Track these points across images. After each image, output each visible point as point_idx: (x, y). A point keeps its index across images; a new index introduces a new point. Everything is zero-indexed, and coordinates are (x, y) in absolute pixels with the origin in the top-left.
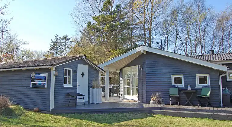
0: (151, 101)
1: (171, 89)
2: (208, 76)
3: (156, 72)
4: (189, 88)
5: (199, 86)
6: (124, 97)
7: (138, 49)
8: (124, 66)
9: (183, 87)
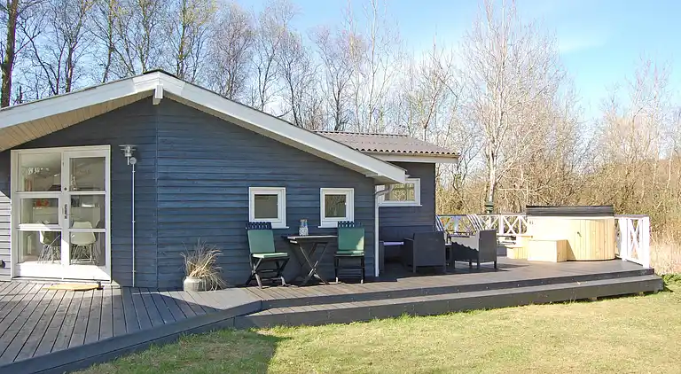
0: (188, 281)
1: (252, 235)
2: (349, 194)
3: (197, 176)
4: (304, 231)
5: (327, 222)
6: (17, 269)
7: (140, 85)
8: (17, 144)
9: (285, 227)
